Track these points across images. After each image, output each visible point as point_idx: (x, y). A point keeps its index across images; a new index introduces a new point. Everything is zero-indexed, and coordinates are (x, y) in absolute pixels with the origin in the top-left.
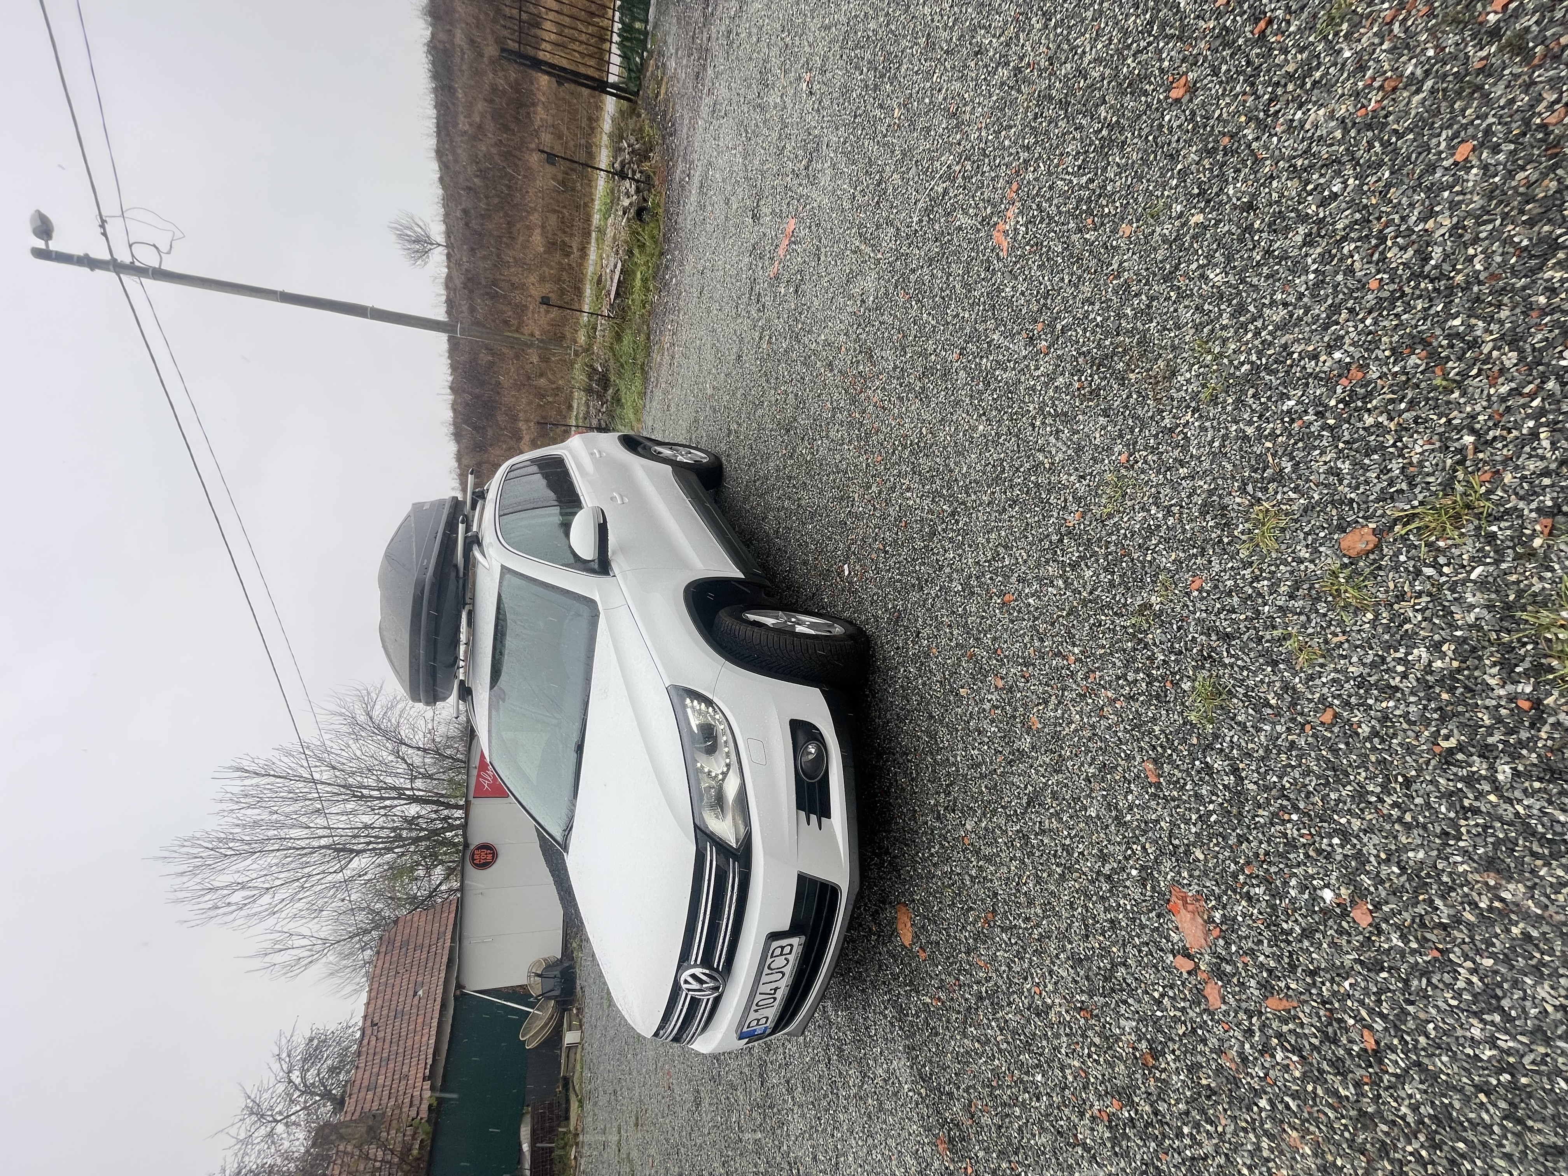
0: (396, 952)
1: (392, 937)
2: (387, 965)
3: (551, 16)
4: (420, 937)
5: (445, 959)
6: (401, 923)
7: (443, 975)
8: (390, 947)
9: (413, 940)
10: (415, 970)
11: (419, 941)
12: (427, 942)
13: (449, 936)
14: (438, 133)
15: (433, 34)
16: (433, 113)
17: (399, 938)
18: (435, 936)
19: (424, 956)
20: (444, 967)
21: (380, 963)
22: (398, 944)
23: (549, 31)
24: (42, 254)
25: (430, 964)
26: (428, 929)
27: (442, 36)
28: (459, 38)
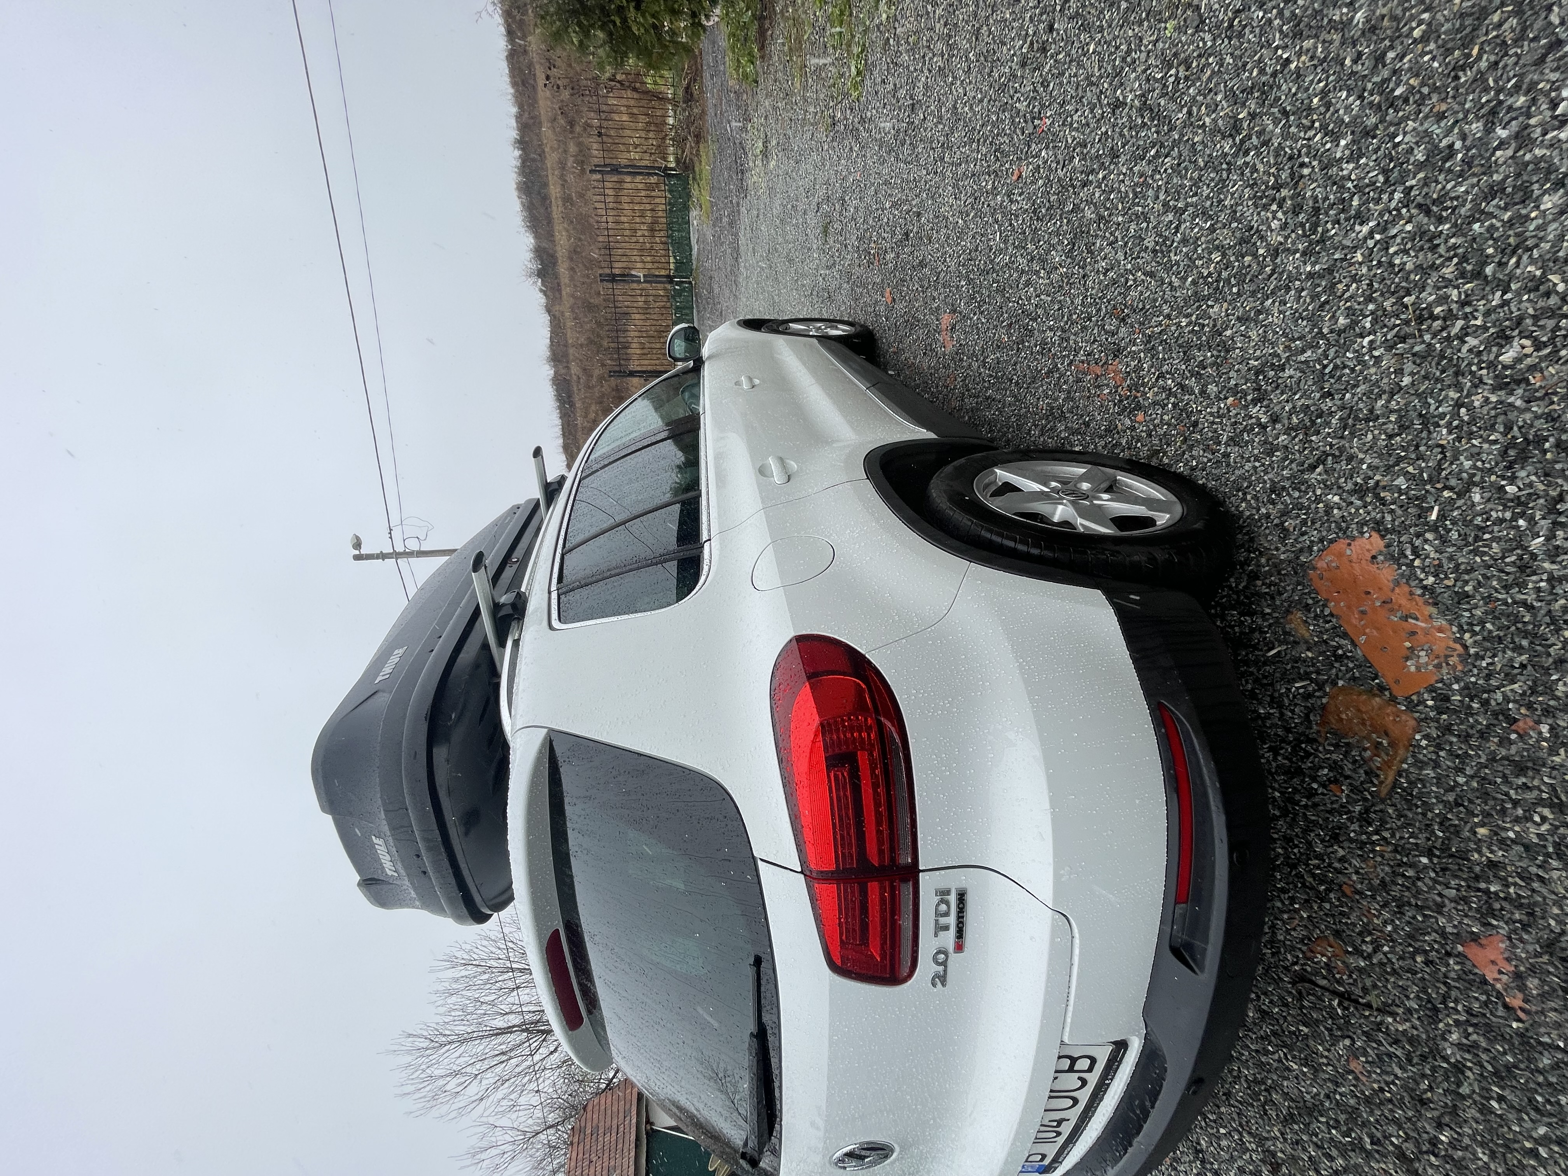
0: (587, 1140)
1: (583, 1125)
2: (581, 1155)
3: (636, 340)
4: (608, 1119)
5: (633, 1137)
6: (590, 1108)
7: (633, 1154)
8: (582, 1135)
9: (601, 1124)
10: (606, 1155)
11: (608, 1124)
12: (615, 1122)
13: (634, 1113)
14: (564, 435)
15: (556, 373)
16: (558, 422)
17: (589, 1125)
18: (621, 1115)
19: (614, 1138)
20: (633, 1145)
21: (574, 1154)
22: (588, 1131)
23: (635, 350)
24: (357, 558)
25: (620, 1146)
26: (615, 1109)
27: (563, 371)
28: (575, 369)
